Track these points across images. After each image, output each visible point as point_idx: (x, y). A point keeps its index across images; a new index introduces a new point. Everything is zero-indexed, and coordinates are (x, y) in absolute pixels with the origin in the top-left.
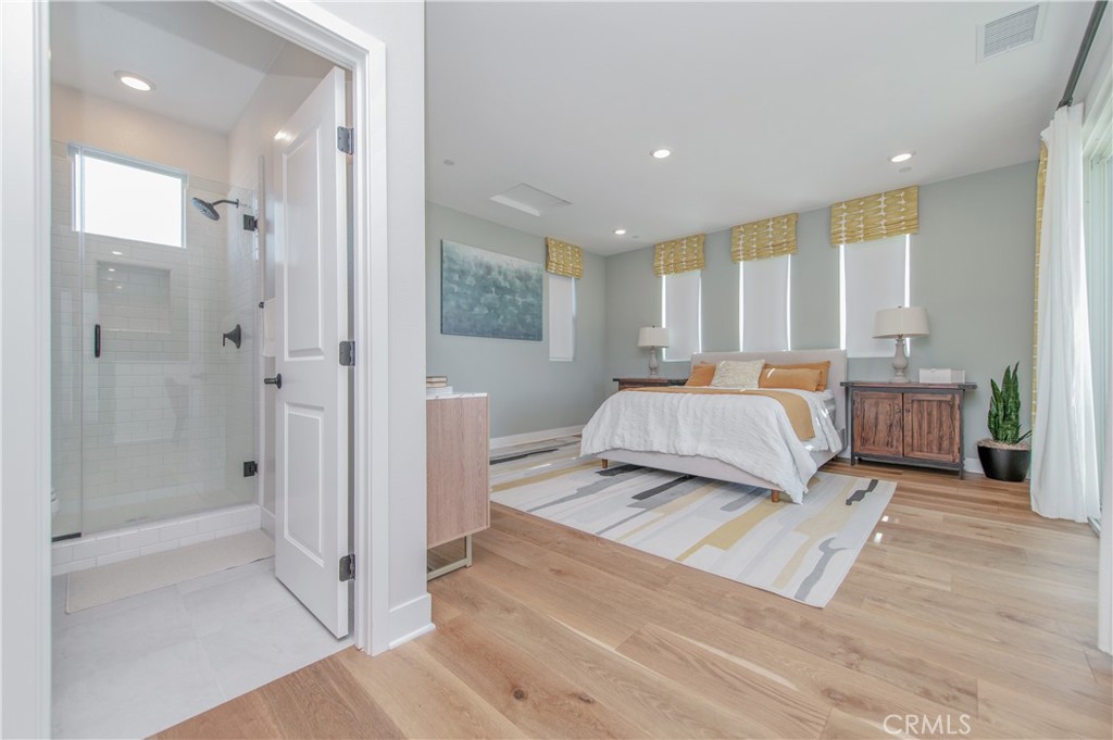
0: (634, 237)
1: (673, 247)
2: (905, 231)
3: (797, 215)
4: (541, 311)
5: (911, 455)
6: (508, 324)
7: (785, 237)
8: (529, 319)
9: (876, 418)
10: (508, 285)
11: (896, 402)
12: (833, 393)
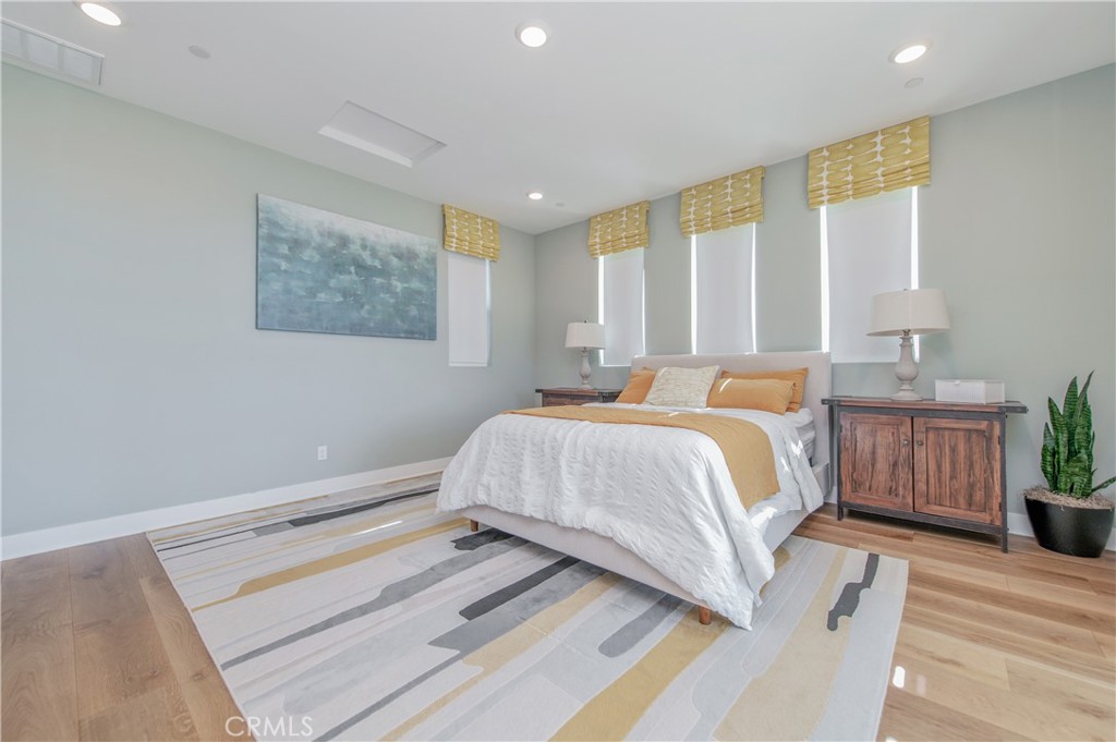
0: (558, 205)
1: (611, 220)
2: (911, 183)
3: (764, 169)
4: (435, 300)
5: (925, 510)
6: (379, 317)
7: (748, 199)
8: (414, 311)
9: (874, 453)
10: (377, 264)
11: (902, 429)
12: (813, 413)
